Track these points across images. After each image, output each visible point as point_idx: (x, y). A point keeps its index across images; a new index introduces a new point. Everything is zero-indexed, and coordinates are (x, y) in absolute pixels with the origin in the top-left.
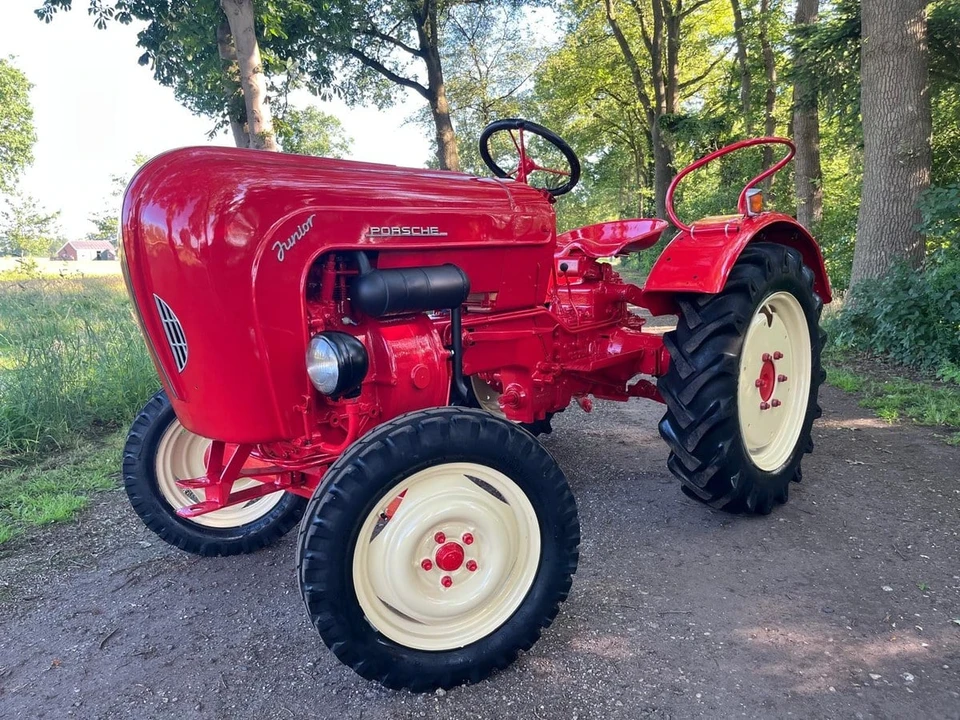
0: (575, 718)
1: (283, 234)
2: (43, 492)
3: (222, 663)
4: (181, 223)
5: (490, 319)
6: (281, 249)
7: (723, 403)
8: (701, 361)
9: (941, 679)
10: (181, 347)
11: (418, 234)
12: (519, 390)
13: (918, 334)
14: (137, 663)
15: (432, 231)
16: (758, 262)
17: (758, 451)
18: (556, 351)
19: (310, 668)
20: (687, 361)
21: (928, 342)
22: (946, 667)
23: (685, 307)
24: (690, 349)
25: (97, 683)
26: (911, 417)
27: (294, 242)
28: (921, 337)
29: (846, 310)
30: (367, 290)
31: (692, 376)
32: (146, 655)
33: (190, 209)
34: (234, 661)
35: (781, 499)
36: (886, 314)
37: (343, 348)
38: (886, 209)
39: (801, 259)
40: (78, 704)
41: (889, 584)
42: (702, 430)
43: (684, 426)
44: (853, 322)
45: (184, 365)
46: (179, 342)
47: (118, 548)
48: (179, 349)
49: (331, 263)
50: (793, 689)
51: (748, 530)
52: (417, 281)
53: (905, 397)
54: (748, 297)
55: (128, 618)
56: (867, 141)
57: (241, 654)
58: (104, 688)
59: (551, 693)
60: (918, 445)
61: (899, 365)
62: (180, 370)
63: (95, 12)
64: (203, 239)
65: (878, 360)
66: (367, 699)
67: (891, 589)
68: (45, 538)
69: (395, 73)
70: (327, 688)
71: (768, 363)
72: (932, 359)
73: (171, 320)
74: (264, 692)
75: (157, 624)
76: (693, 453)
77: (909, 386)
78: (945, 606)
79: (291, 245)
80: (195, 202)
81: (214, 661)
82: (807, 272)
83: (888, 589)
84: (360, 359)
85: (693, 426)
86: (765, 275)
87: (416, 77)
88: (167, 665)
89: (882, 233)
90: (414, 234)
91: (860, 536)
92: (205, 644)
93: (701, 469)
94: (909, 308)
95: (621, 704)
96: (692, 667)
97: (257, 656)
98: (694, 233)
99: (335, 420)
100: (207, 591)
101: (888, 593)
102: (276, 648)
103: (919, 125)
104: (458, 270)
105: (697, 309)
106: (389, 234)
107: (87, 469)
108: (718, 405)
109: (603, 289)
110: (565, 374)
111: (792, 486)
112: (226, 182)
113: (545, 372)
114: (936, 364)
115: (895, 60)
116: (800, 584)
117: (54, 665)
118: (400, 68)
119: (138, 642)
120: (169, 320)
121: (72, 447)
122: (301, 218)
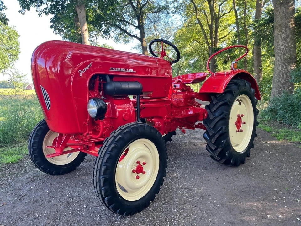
0: (168, 225)
1: (82, 68)
2: (9, 154)
3: (57, 205)
4: (49, 64)
5: (150, 100)
6: (81, 72)
7: (224, 128)
8: (217, 114)
9: (290, 217)
10: (48, 102)
11: (126, 71)
12: (159, 124)
13: (291, 114)
14: (30, 205)
15: (131, 71)
16: (236, 84)
17: (236, 146)
18: (172, 113)
19: (85, 208)
20: (212, 114)
21: (294, 117)
22: (292, 213)
23: (212, 97)
24: (213, 110)
25: (16, 210)
26: (287, 139)
27: (85, 71)
28: (292, 116)
29: (268, 107)
30: (109, 87)
31: (214, 119)
32: (33, 202)
33: (52, 58)
34: (61, 205)
35: (243, 162)
36: (281, 108)
37: (99, 103)
38: (281, 75)
39: (251, 85)
40: (9, 216)
41: (276, 188)
42: (217, 136)
43: (211, 135)
44: (271, 111)
45: (49, 108)
46: (48, 101)
47: (30, 171)
48: (48, 103)
49: (98, 79)
50: (241, 218)
51: (231, 171)
52: (126, 86)
53: (286, 133)
54: (233, 95)
55: (29, 191)
56: (276, 54)
57: (63, 203)
58: (18, 212)
59: (162, 217)
60: (289, 148)
61: (285, 124)
62: (48, 110)
63: (38, 11)
64: (56, 70)
65: (278, 123)
66: (102, 217)
67: (276, 190)
68: (7, 167)
69: (130, 33)
70: (89, 214)
71: (239, 118)
72: (295, 123)
73: (46, 94)
74: (69, 215)
75: (39, 194)
76: (214, 144)
77: (288, 130)
78: (294, 195)
79: (84, 71)
80: (54, 57)
81: (54, 205)
82: (252, 90)
83: (275, 189)
84: (104, 107)
85: (214, 135)
86: (238, 89)
87: (137, 35)
88: (39, 205)
89: (280, 83)
90: (125, 71)
91: (268, 174)
92: (52, 200)
93: (216, 149)
94: (288, 106)
95: (184, 222)
96: (208, 211)
97: (68, 204)
98: (215, 75)
99: (98, 129)
100: (56, 184)
101: (275, 191)
102: (75, 201)
103: (292, 49)
104: (139, 83)
105: (216, 98)
106: (116, 70)
107: (24, 148)
108: (222, 128)
109: (187, 94)
110: (174, 119)
111: (247, 158)
112: (65, 51)
113: (168, 119)
114: (297, 124)
115: (285, 29)
116: (247, 187)
117: (4, 204)
118: (132, 32)
119: (31, 198)
120: (45, 94)
121: (21, 142)
122: (88, 63)
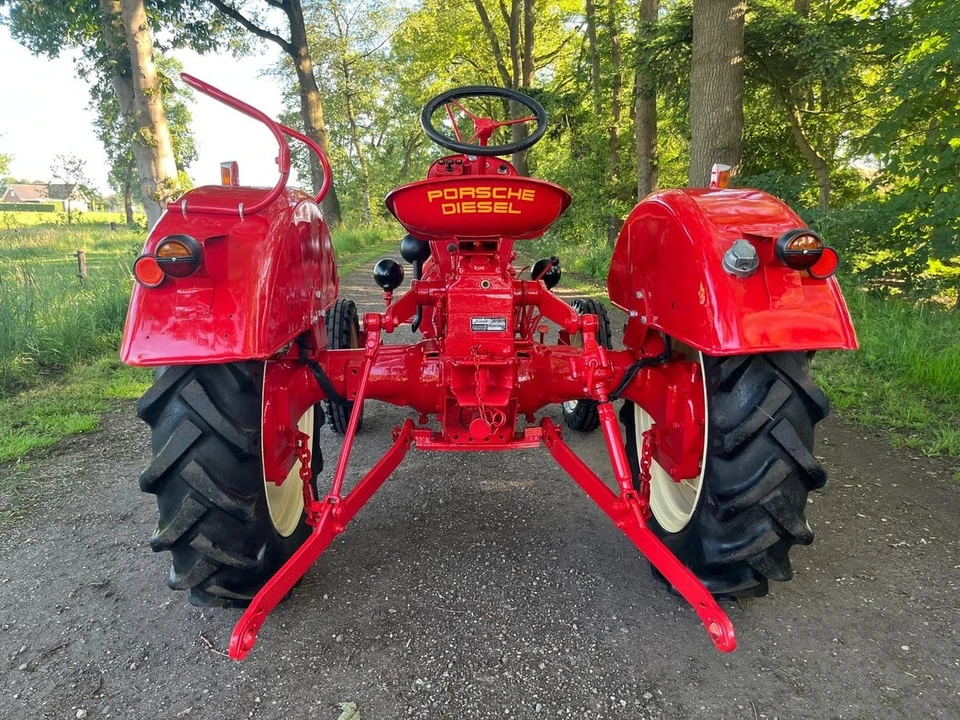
69: (255, 24)
87: (277, 30)
115: (718, 67)
118: (260, 19)
